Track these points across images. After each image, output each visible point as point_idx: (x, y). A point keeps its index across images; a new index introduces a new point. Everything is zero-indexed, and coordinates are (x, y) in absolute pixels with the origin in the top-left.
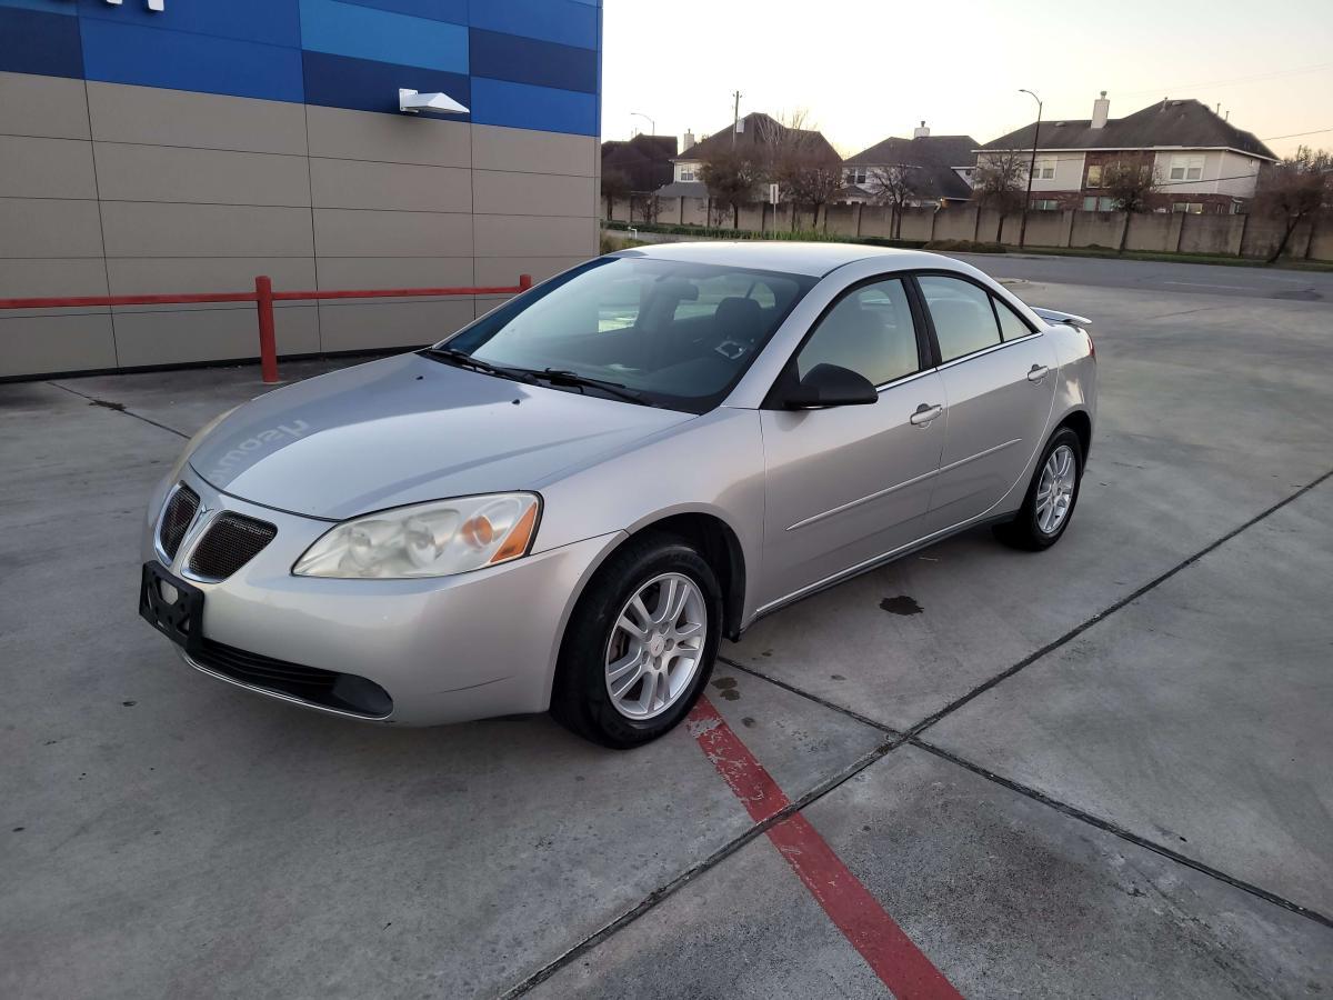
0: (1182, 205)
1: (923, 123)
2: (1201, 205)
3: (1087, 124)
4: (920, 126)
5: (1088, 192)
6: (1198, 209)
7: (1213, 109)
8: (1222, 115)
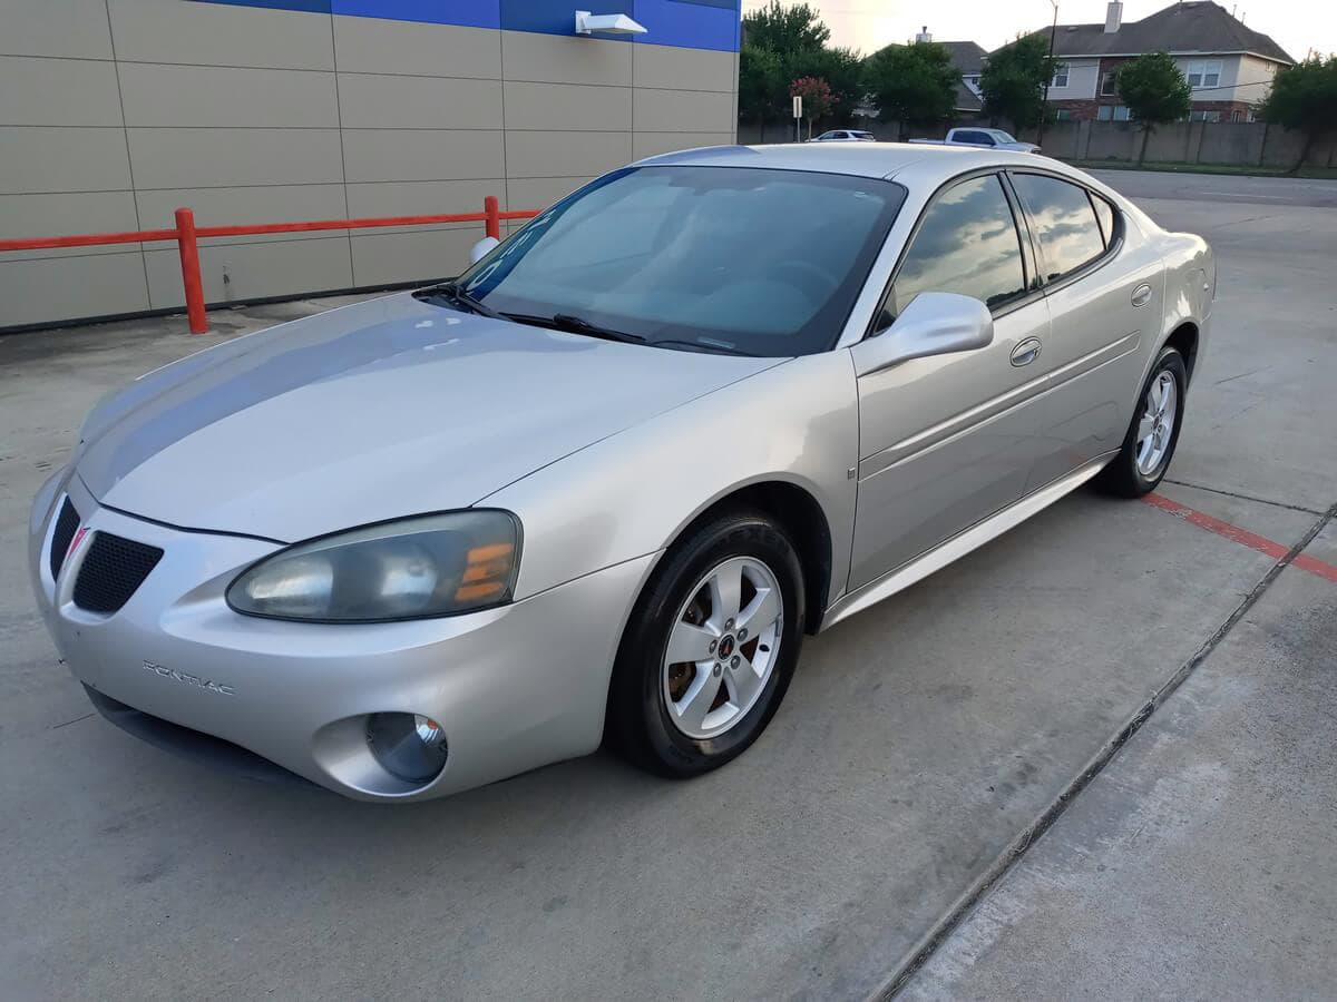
0: (1200, 113)
1: (925, 28)
2: (1218, 114)
3: (1099, 28)
4: (921, 32)
5: (1103, 100)
6: (1216, 116)
7: (1230, 11)
8: (1239, 17)
